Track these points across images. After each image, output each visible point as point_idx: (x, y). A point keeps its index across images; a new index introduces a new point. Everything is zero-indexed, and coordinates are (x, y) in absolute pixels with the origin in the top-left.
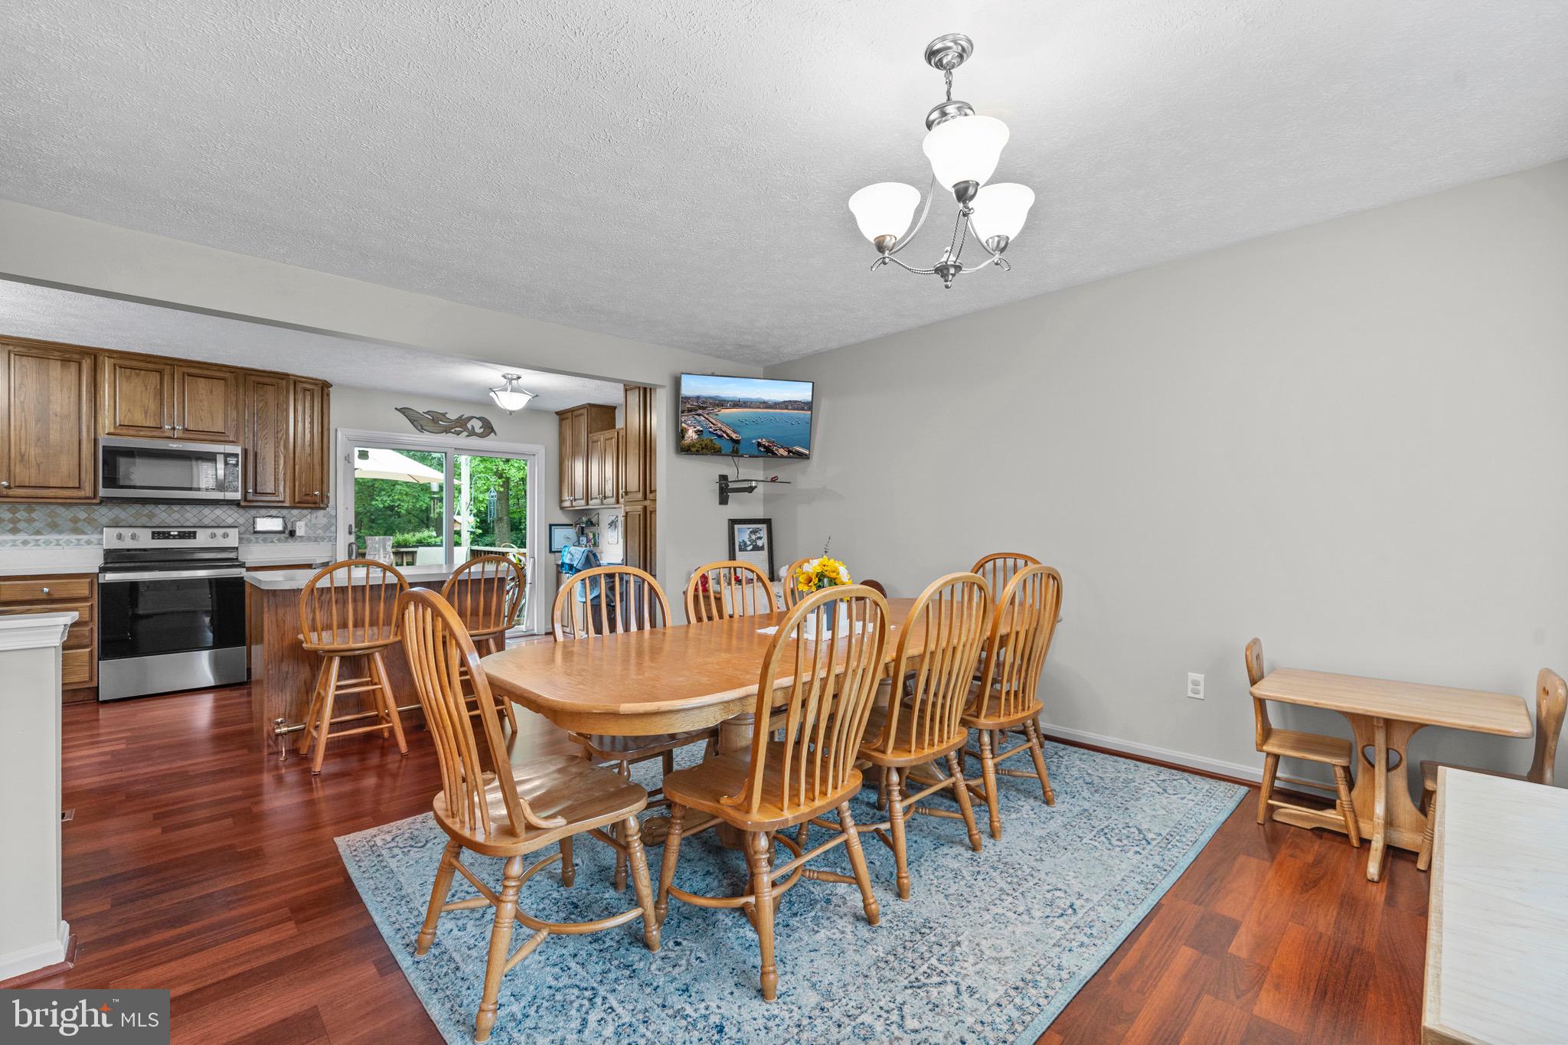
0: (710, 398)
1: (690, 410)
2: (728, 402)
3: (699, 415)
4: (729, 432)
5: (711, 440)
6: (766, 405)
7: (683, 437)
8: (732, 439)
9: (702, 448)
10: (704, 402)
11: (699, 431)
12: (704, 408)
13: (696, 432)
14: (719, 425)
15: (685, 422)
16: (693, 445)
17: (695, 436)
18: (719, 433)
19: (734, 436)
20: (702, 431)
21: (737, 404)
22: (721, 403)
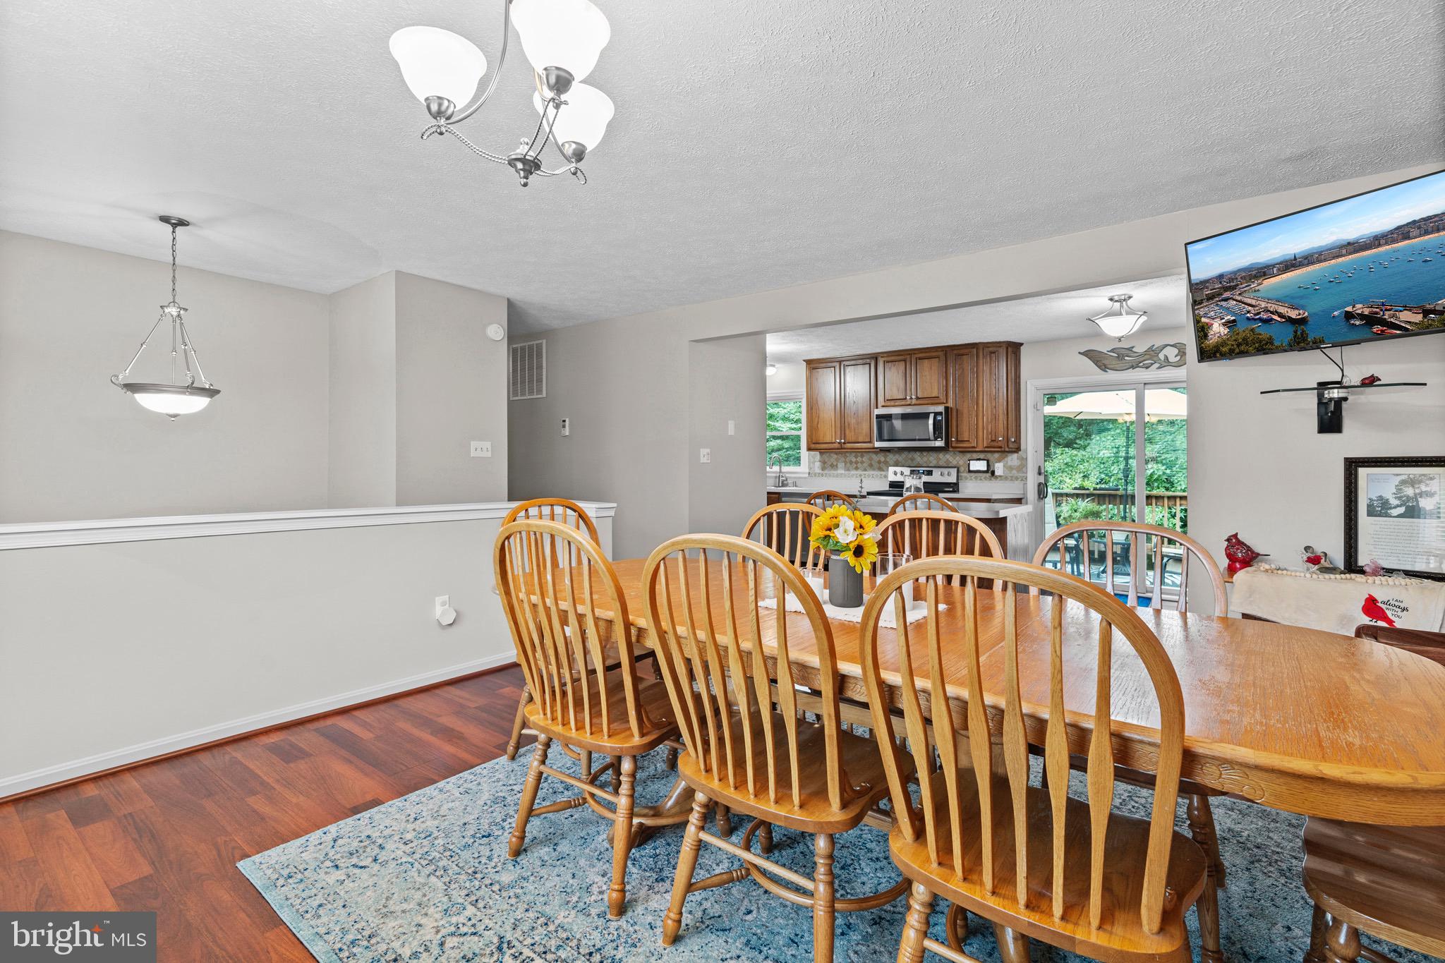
0: (1239, 270)
1: (1210, 298)
2: (1274, 266)
3: (1226, 300)
4: (1282, 310)
5: (1252, 330)
6: (1353, 247)
7: (1206, 336)
8: (1291, 320)
9: (1239, 344)
10: (1231, 280)
11: (1229, 322)
12: (1233, 288)
13: (1224, 324)
14: (1263, 305)
15: (1205, 315)
16: (1224, 343)
17: (1224, 331)
18: (1265, 317)
19: (1293, 314)
20: (1234, 321)
21: (1290, 265)
22: (1262, 272)
